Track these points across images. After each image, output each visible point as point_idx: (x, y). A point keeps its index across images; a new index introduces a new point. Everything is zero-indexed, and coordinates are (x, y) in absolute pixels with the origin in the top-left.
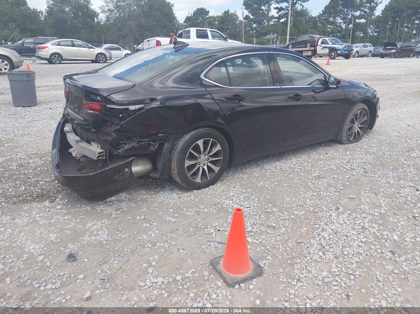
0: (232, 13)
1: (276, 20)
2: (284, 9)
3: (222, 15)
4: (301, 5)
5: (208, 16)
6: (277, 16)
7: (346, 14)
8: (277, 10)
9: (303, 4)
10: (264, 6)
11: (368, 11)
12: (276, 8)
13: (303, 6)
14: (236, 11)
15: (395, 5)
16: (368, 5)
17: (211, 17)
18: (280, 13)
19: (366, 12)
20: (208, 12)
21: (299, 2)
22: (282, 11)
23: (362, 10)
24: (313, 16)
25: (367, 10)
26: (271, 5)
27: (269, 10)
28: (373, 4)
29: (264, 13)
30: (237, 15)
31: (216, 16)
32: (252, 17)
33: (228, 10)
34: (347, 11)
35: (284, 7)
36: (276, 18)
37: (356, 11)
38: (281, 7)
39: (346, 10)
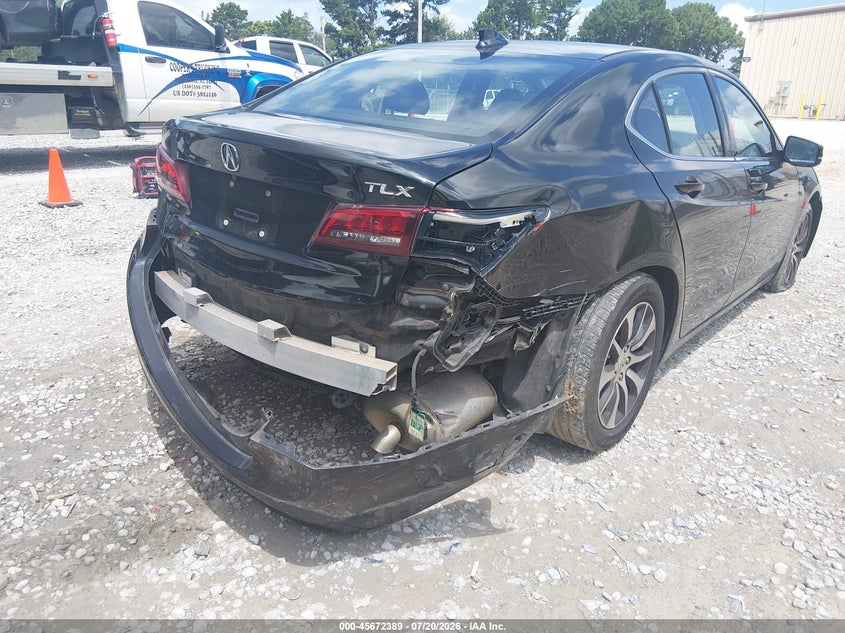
0: (298, 18)
1: (388, 36)
2: (401, 16)
3: (276, 20)
4: (435, 9)
5: (244, 22)
6: (388, 28)
7: (518, 32)
8: (388, 18)
9: (439, 7)
10: (363, 6)
11: (556, 28)
12: (387, 13)
13: (438, 12)
14: (306, 14)
15: (601, 19)
16: (556, 15)
17: (251, 23)
18: (395, 23)
19: (551, 29)
20: (246, 13)
21: (431, 3)
22: (399, 20)
23: (545, 26)
24: (456, 32)
25: (553, 25)
26: (376, 5)
27: (373, 16)
28: (563, 14)
29: (364, 21)
30: (308, 23)
31: (262, 21)
32: (339, 28)
33: (290, 12)
34: (519, 26)
35: (403, 13)
36: (387, 33)
37: (534, 27)
38: (396, 12)
39: (516, 23)
